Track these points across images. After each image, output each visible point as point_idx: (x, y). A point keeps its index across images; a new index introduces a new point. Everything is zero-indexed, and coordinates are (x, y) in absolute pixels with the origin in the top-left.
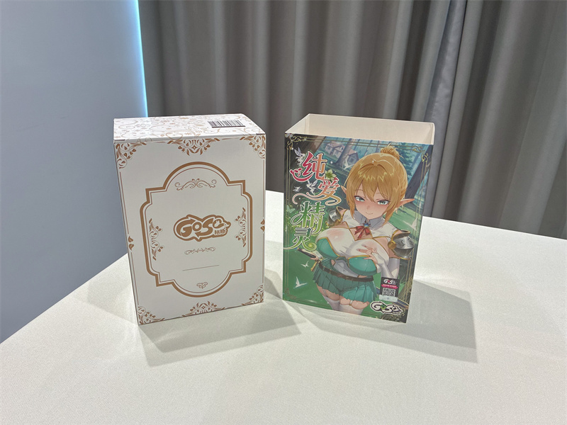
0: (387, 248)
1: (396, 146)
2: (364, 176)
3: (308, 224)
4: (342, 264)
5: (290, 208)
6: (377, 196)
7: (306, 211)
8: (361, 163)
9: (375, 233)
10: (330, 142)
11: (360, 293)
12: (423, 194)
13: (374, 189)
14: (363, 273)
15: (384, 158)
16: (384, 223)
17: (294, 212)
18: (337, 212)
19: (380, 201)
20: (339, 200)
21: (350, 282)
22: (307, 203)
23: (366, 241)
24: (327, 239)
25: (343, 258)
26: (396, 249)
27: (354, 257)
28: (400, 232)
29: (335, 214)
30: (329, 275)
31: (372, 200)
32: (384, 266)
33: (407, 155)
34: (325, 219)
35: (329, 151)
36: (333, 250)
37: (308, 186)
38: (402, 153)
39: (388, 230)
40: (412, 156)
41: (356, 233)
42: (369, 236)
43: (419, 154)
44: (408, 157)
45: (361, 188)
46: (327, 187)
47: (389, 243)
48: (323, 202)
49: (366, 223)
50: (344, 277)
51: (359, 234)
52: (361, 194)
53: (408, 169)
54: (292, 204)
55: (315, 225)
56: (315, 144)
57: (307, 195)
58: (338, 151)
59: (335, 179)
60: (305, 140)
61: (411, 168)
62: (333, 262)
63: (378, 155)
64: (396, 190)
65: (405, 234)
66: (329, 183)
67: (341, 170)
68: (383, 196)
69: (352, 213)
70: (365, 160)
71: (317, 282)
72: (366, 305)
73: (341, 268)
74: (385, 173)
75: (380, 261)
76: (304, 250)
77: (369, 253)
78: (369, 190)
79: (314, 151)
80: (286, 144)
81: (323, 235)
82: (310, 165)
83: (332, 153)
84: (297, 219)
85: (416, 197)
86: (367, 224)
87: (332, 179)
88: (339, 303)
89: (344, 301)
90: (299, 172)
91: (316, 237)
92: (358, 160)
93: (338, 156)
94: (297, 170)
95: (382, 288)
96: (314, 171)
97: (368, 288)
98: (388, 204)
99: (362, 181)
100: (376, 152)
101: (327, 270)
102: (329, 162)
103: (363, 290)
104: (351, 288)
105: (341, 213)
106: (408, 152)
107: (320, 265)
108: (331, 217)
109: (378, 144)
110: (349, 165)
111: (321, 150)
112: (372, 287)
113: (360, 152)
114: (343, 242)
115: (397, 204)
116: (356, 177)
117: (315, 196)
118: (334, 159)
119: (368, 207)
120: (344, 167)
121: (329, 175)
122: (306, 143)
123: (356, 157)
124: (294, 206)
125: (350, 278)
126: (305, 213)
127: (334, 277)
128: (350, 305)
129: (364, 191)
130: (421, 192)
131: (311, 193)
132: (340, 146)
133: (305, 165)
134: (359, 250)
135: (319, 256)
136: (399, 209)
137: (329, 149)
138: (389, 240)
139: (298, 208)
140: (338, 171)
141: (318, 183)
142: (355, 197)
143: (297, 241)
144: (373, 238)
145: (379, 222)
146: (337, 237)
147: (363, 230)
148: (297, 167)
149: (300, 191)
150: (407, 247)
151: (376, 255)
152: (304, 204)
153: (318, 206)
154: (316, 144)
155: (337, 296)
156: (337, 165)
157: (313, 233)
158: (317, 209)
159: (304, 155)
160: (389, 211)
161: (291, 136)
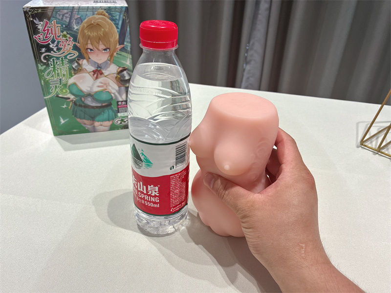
0: (115, 81)
1: (105, 10)
2: (89, 33)
3: (58, 75)
4: (90, 99)
5: (42, 66)
6: (102, 47)
7: (54, 66)
8: (85, 23)
9: (106, 72)
10: (59, 11)
11: (106, 115)
12: (129, 40)
13: (98, 42)
14: (104, 102)
15: (99, 18)
16: (110, 65)
17: (45, 69)
18: (77, 62)
19: (104, 50)
20: (77, 54)
21: (97, 110)
22: (53, 60)
23: (101, 79)
24: (75, 84)
25: (89, 95)
26: (121, 81)
27: (96, 92)
28: (121, 69)
29: (76, 64)
30: (83, 109)
31: (98, 50)
32: (117, 94)
33: (114, 15)
34: (70, 69)
35: (60, 18)
36: (81, 91)
37: (51, 46)
38: (110, 14)
40: (117, 15)
41: (94, 75)
42: (102, 75)
43: (120, 13)
44: (114, 16)
45: (89, 42)
46: (65, 45)
47: (116, 78)
48: (66, 57)
49: (98, 67)
50: (93, 107)
51: (95, 75)
52: (90, 46)
53: (116, 25)
54: (42, 62)
55: (64, 75)
56: (48, 13)
57: (52, 54)
58: (67, 17)
59: (70, 38)
60: (40, 11)
61: (118, 24)
62: (83, 99)
63: (95, 17)
64: (112, 41)
65: (124, 69)
66: (66, 42)
67: (72, 31)
68: (105, 46)
69: (88, 61)
70: (87, 21)
71: (76, 116)
72: (111, 122)
73: (89, 102)
74: (103, 29)
75: (113, 91)
76: (60, 96)
77: (105, 87)
78: (95, 43)
79: (49, 19)
80: (26, 17)
81: (71, 81)
82: (48, 30)
83: (62, 19)
84: (49, 74)
85: (125, 43)
86: (100, 67)
87: (68, 38)
88: (94, 126)
89: (97, 124)
90: (41, 37)
91: (67, 84)
92: (82, 22)
93: (68, 20)
94: (39, 35)
95: (118, 108)
96: (52, 34)
97: (110, 111)
98: (109, 51)
99: (89, 37)
100: (93, 15)
101: (80, 106)
102: (62, 26)
103: (107, 113)
104: (99, 114)
105: (80, 62)
106: (114, 13)
107: (75, 103)
108: (74, 66)
109: (93, 9)
110: (77, 26)
111: (54, 17)
112: (112, 109)
113: (82, 16)
114: (86, 83)
115: (115, 51)
116: (84, 35)
117: (58, 53)
118: (65, 23)
119: (97, 55)
120: (74, 28)
121: (65, 36)
122: (41, 14)
123: (80, 20)
124: (44, 64)
125: (97, 107)
126: (54, 67)
127: (87, 109)
128: (101, 125)
129: (92, 44)
130: (127, 39)
131: (54, 52)
132: (67, 13)
133: (44, 30)
134: (99, 86)
135: (72, 97)
136: (117, 53)
137: (60, 16)
138: (116, 75)
139: (47, 65)
140: (71, 32)
141: (58, 42)
142: (87, 49)
143: (54, 90)
144: (106, 76)
145: (106, 65)
146: (81, 81)
147: (98, 72)
148: (39, 33)
149: (46, 51)
150: (127, 78)
151: (110, 88)
152: (51, 60)
153: (62, 61)
154: (49, 13)
155: (91, 122)
156: (68, 28)
157: (64, 81)
158: (63, 63)
159: (42, 23)
160: (111, 56)
161: (28, 9)
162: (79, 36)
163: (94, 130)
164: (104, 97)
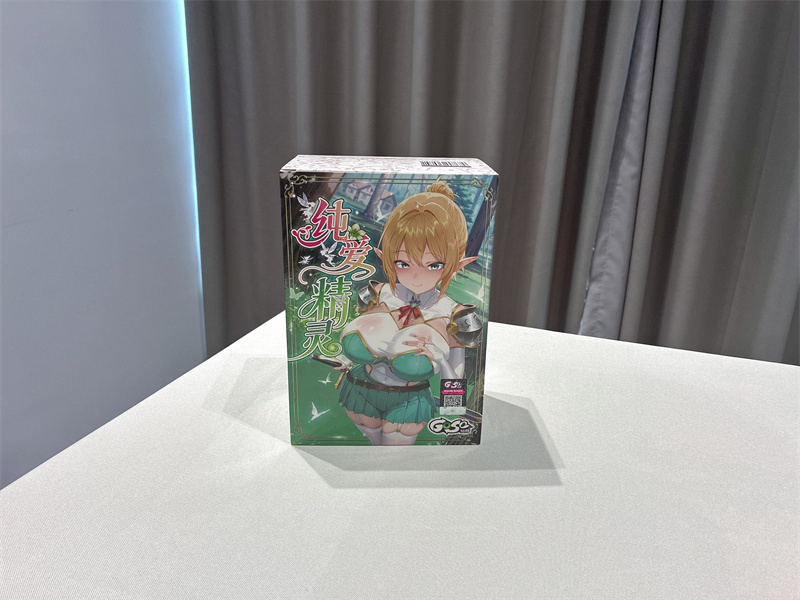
0: (445, 334)
2: (407, 230)
3: (326, 313)
4: (382, 370)
5: (296, 292)
6: (428, 258)
7: (322, 293)
8: (400, 209)
9: (427, 313)
10: (353, 182)
12: (490, 247)
13: (421, 248)
14: (413, 377)
15: (432, 199)
16: (439, 298)
17: (302, 298)
18: (370, 288)
19: (432, 265)
20: (372, 270)
21: (395, 395)
22: (322, 282)
23: (416, 328)
24: (357, 334)
25: (384, 360)
26: (459, 334)
27: (399, 355)
28: (462, 308)
29: (367, 292)
30: (364, 390)
31: (420, 264)
32: (444, 362)
33: (465, 192)
34: (352, 302)
35: (352, 196)
36: (368, 349)
37: (323, 253)
38: (457, 190)
39: (445, 307)
40: (471, 193)
41: (400, 317)
42: (419, 319)
43: (480, 189)
44: (465, 196)
45: (403, 247)
46: (352, 252)
47: (448, 326)
48: (348, 276)
49: (414, 300)
50: (387, 388)
51: (404, 319)
52: (403, 256)
53: (467, 213)
54: (299, 284)
55: (338, 314)
56: (330, 185)
57: (323, 268)
58: (365, 195)
59: (364, 237)
60: (313, 180)
61: (471, 212)
62: (368, 369)
63: (425, 197)
64: (453, 246)
65: (470, 309)
66: (356, 245)
67: (372, 223)
68: (436, 258)
69: (393, 288)
70: (407, 204)
71: (345, 405)
72: (421, 426)
73: (381, 375)
74: (436, 222)
75: (438, 356)
76: (322, 357)
77: (421, 346)
78: (416, 251)
79: (329, 198)
80: (283, 190)
81: (351, 327)
82: (323, 219)
83: (356, 198)
84: (308, 309)
85: (480, 253)
86: (416, 302)
87: (360, 238)
88: (382, 432)
89: (388, 426)
90: (307, 232)
91: (340, 332)
92: (395, 205)
93: (366, 201)
94: (303, 229)
95: (442, 396)
96: (330, 228)
97: (423, 399)
98: (443, 267)
99: (404, 237)
100: (422, 191)
101: (360, 383)
102: (353, 212)
103: (417, 404)
104: (398, 404)
105: (377, 289)
106: (466, 188)
107: (350, 376)
108: (362, 297)
109: (423, 180)
110: (383, 214)
111: (339, 194)
112: (428, 397)
113: (398, 193)
114: (382, 334)
115: (454, 268)
116: (394, 231)
117: (335, 268)
118: (359, 206)
119: (416, 276)
120: (376, 218)
121: (355, 233)
122: (315, 185)
123: (392, 201)
124: (303, 288)
125: (396, 389)
126: (321, 298)
127: (372, 392)
128: (398, 431)
129: (407, 252)
130: (487, 244)
131: (328, 264)
132: (368, 187)
133: (315, 220)
134: (407, 343)
135: (346, 362)
136: (459, 274)
137: (352, 192)
138: (448, 321)
139: (308, 291)
140: (368, 225)
141: (339, 246)
142: (396, 262)
143: (311, 344)
144: (425, 322)
145: (432, 297)
146: (372, 328)
147: (410, 313)
148: (303, 224)
149: (311, 263)
150: (473, 328)
151: (431, 348)
152: (318, 282)
153: (340, 283)
154: (332, 185)
155: (378, 421)
156: (365, 216)
157: (335, 328)
158: (340, 289)
159: (313, 204)
160: (445, 279)
161: (290, 176)
162: (385, 235)
163: (381, 441)
164: (415, 367)
